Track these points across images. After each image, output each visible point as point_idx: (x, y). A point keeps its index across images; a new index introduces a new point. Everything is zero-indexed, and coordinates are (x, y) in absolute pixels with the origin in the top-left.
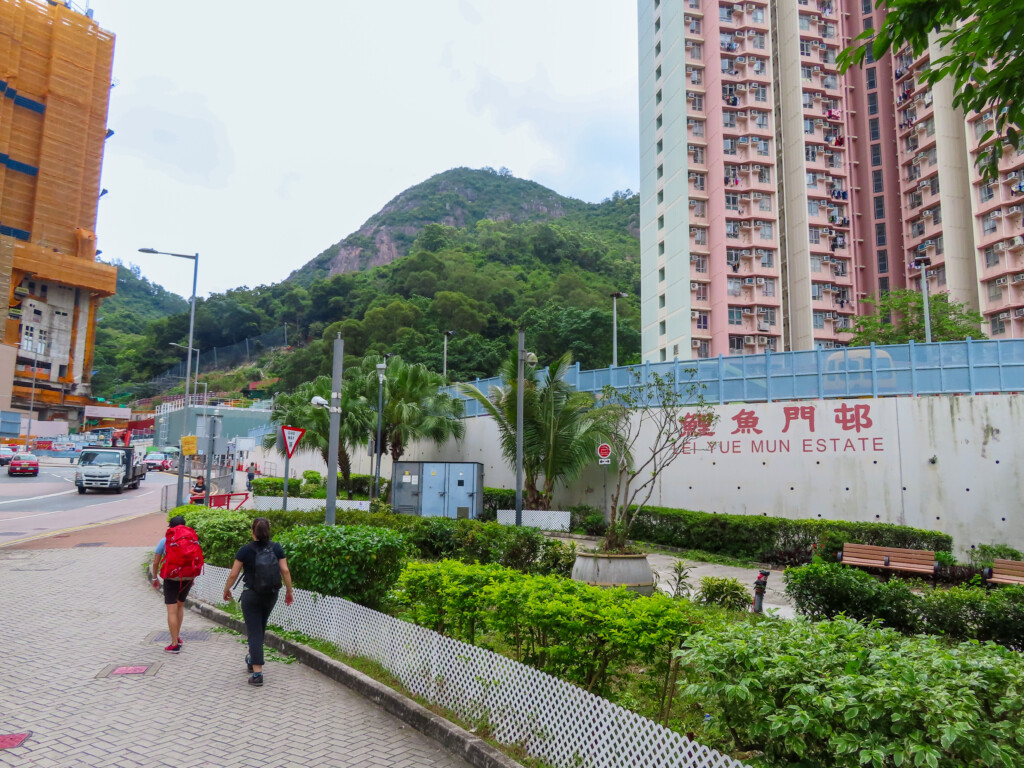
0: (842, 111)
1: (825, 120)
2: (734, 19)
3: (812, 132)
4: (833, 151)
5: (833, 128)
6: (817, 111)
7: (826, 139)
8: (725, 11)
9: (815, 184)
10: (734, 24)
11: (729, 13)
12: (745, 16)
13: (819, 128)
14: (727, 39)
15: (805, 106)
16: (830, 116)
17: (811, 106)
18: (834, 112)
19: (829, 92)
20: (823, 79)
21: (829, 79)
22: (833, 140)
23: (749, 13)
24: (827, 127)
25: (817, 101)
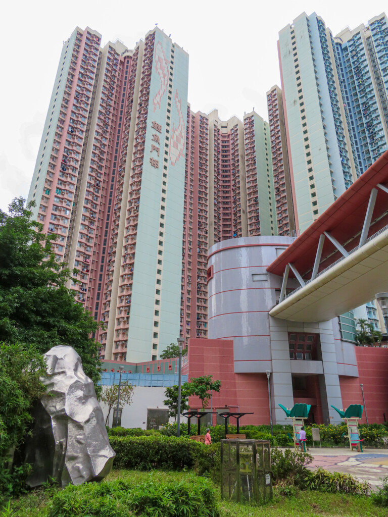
0: (90, 261)
1: (83, 263)
2: (56, 220)
3: (77, 266)
4: (84, 274)
5: (86, 266)
6: (81, 259)
7: (83, 270)
8: (54, 217)
9: (75, 285)
10: (56, 222)
11: (55, 218)
12: (60, 221)
13: (80, 265)
14: (52, 227)
15: (77, 256)
16: (86, 261)
17: (79, 257)
18: (87, 260)
19: (87, 253)
20: (85, 248)
21: (88, 248)
22: (85, 270)
23: (62, 220)
24: (84, 265)
25: (82, 255)
